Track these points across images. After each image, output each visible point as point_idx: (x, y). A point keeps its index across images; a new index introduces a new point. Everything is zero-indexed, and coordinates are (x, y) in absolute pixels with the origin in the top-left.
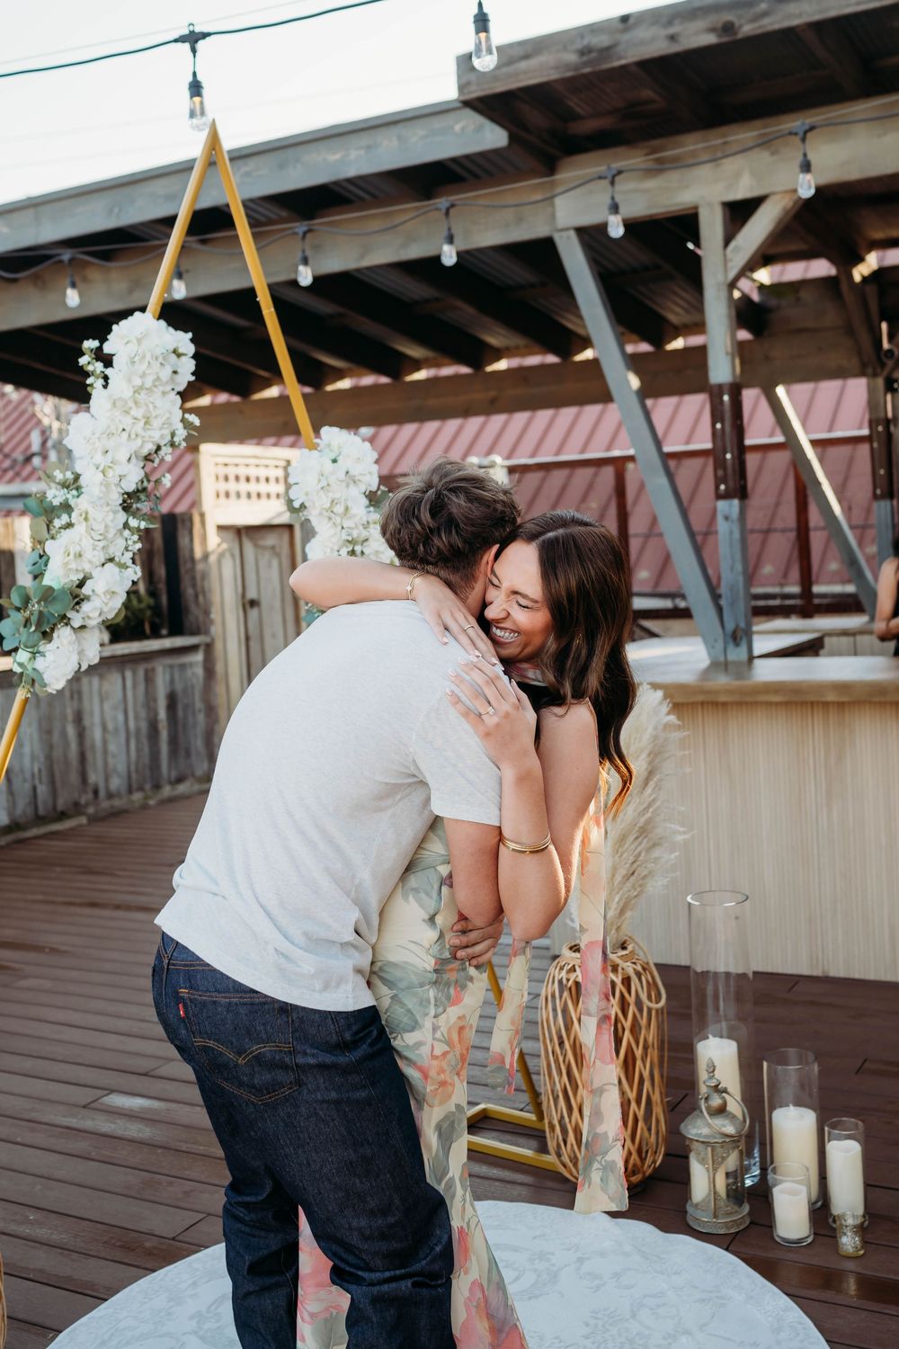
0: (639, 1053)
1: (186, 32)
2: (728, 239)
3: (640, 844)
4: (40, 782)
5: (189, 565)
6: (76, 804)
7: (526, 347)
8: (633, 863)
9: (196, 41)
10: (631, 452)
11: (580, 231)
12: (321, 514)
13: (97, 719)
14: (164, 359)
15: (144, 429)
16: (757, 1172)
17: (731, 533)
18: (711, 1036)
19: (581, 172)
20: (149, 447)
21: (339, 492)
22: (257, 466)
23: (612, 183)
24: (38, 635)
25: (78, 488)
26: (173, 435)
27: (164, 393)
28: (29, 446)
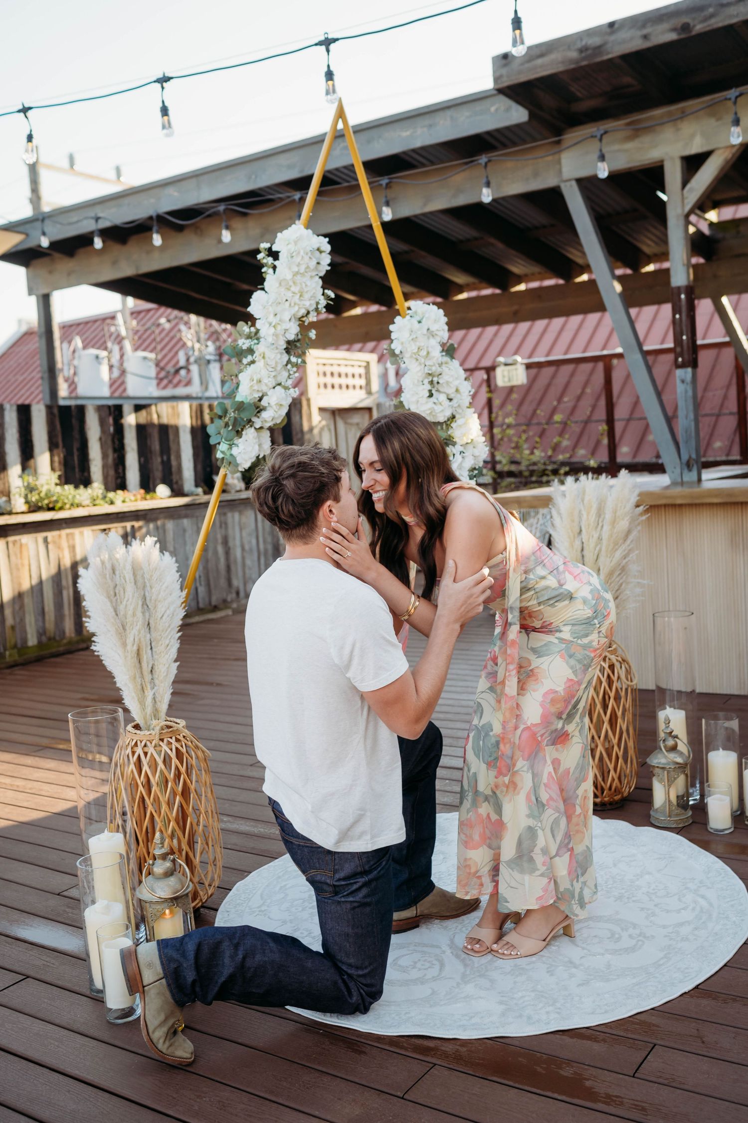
0: (619, 714)
1: (323, 38)
2: (685, 183)
3: (621, 578)
4: (201, 585)
5: (299, 436)
6: (225, 601)
7: (540, 273)
8: (617, 590)
9: (329, 44)
10: (619, 350)
11: (579, 181)
12: (411, 357)
13: (238, 542)
14: (312, 254)
15: (299, 299)
16: (698, 797)
17: (686, 392)
18: (668, 707)
19: (581, 133)
20: (303, 312)
21: (422, 342)
22: (346, 365)
23: (601, 140)
24: (234, 433)
25: (258, 339)
26: (317, 303)
27: (311, 277)
28: (178, 362)
